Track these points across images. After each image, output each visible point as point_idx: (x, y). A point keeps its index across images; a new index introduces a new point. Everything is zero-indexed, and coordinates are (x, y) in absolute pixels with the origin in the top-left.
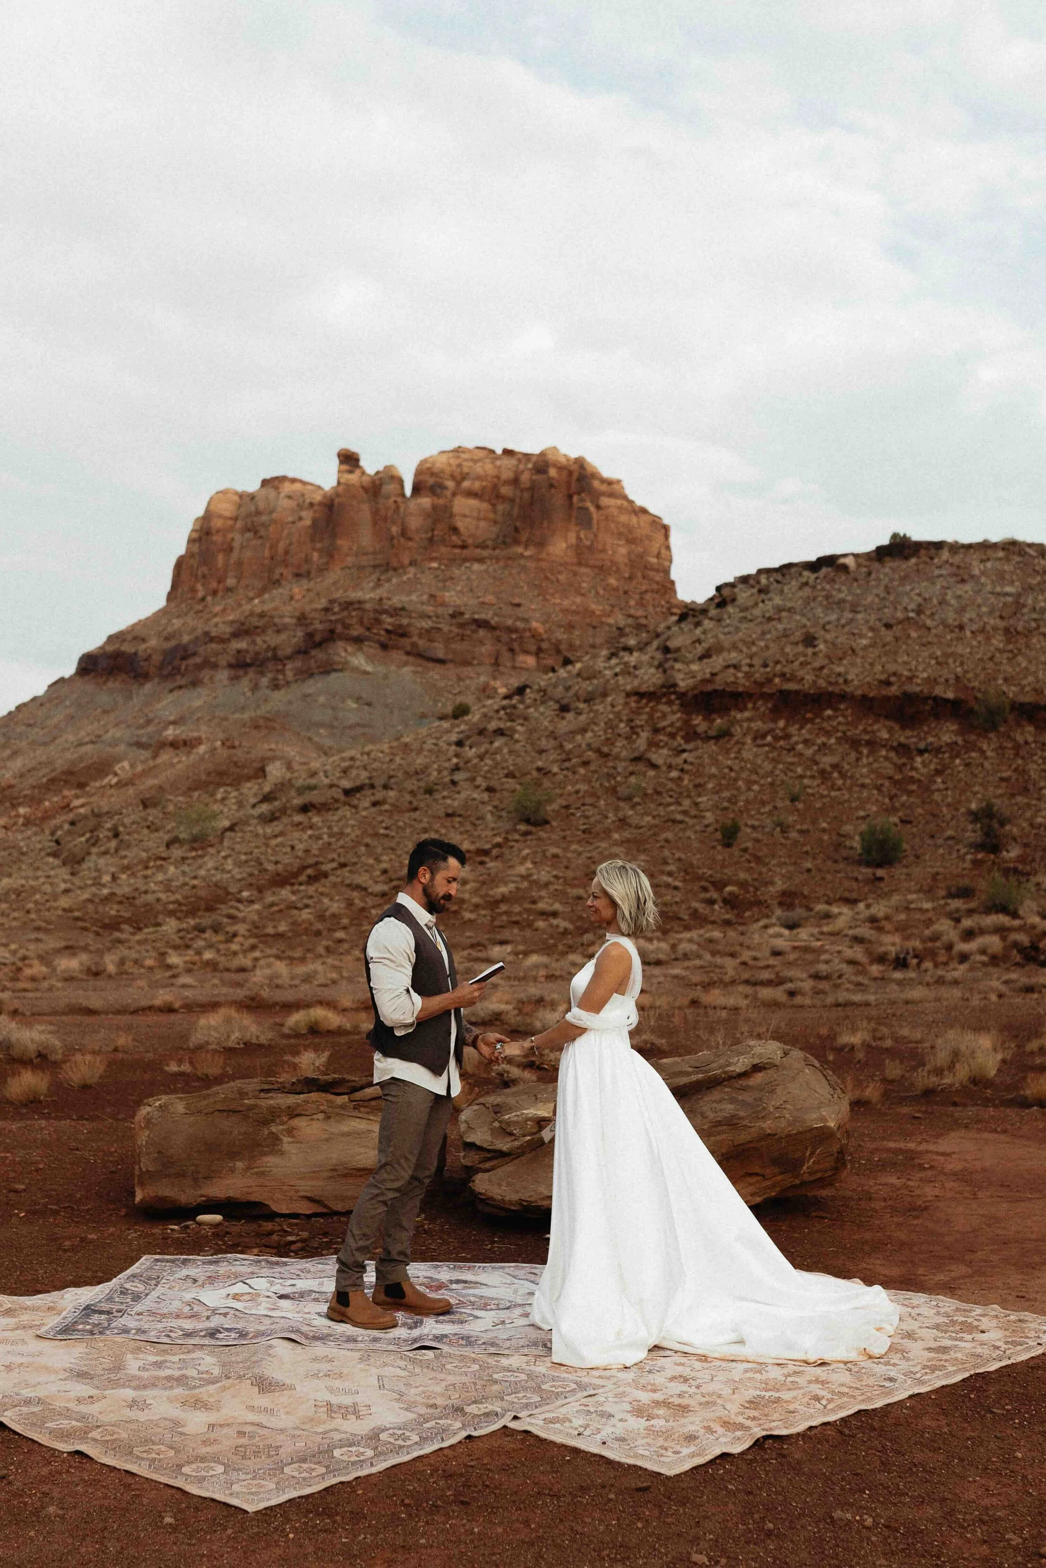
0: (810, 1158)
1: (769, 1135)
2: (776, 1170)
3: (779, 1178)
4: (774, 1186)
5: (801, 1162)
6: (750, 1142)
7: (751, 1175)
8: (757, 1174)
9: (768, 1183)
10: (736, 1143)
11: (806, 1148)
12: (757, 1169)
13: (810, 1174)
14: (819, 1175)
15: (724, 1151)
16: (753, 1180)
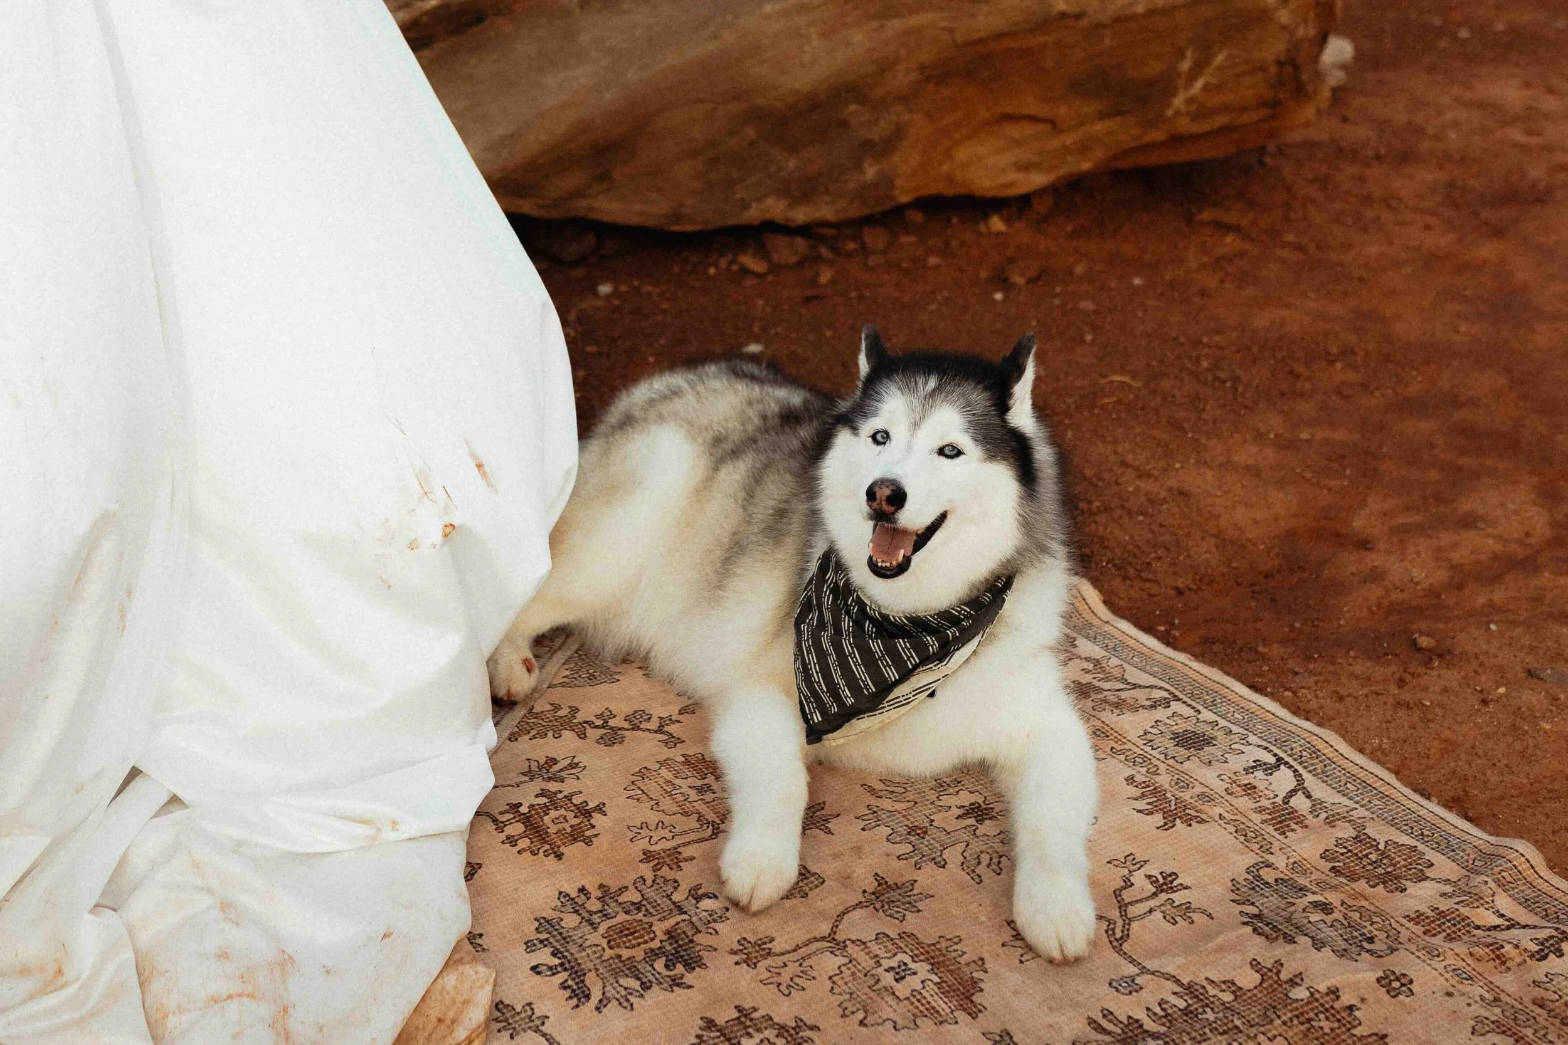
0: (1192, 77)
1: (1063, 15)
2: (1090, 108)
3: (1099, 127)
4: (1083, 149)
5: (1166, 86)
6: (1000, 36)
7: (1012, 118)
8: (1032, 118)
9: (1069, 139)
10: (959, 38)
11: (1181, 54)
12: (1033, 108)
13: (1200, 113)
14: (1222, 120)
15: (924, 56)
16: (1015, 131)
